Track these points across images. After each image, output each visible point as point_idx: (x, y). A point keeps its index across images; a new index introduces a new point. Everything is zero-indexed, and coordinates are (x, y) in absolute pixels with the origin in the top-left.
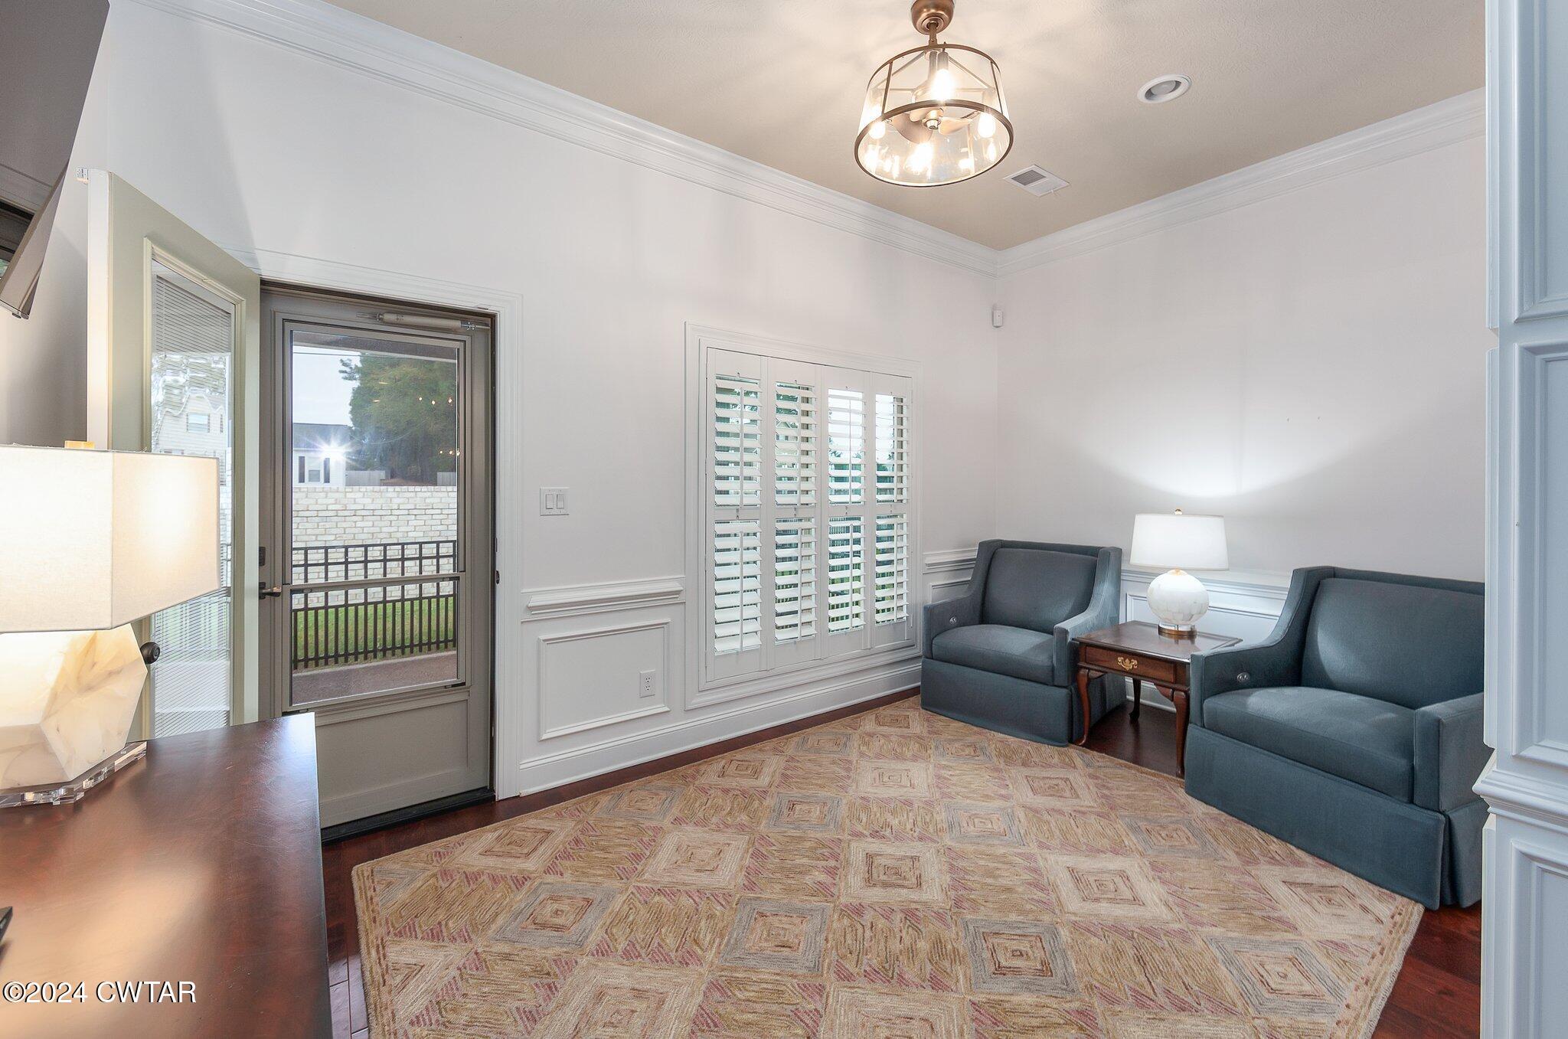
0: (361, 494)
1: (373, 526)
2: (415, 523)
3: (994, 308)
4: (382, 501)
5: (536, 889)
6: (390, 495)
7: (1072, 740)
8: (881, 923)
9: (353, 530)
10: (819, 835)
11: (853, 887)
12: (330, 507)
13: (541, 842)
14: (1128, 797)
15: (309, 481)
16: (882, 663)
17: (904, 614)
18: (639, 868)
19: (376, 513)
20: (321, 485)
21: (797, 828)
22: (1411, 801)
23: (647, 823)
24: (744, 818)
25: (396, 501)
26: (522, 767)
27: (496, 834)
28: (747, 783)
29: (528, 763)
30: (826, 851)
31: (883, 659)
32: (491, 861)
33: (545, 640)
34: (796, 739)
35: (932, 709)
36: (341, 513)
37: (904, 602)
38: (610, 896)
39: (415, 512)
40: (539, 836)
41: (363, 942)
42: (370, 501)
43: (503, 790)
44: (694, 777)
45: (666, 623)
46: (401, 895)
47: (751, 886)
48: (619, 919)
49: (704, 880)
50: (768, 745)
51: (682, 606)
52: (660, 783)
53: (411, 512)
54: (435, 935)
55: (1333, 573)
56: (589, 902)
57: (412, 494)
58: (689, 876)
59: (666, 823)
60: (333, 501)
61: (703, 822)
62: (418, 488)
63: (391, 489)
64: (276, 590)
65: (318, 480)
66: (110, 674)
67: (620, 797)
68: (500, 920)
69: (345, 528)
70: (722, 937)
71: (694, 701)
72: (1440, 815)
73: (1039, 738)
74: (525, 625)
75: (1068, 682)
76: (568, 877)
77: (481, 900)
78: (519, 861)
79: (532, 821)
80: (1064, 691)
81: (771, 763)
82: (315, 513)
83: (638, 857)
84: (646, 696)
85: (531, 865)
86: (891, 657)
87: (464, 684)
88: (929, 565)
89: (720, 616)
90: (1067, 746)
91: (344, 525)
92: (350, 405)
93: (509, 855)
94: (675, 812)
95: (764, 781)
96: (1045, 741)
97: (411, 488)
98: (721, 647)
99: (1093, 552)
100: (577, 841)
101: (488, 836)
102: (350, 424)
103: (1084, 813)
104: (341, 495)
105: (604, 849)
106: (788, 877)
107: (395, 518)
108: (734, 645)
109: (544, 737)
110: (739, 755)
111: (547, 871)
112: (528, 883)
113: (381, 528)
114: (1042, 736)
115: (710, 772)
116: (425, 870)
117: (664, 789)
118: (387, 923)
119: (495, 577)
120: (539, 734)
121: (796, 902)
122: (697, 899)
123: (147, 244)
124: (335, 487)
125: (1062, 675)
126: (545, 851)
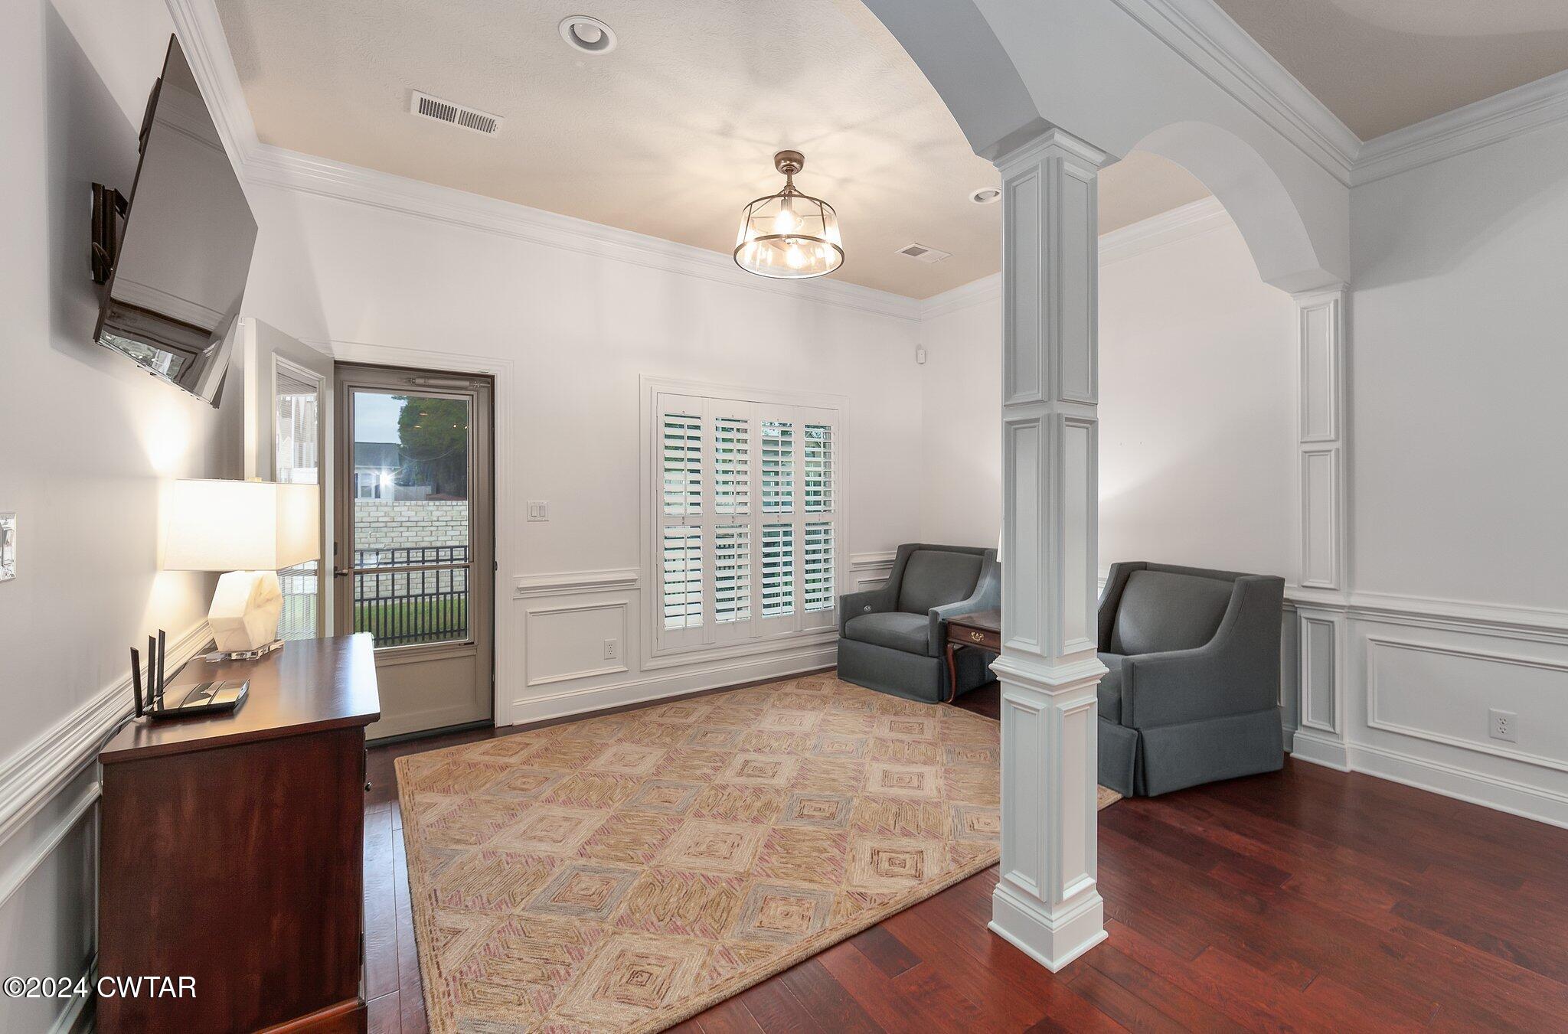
0: (406, 508)
1: (416, 536)
2: (452, 533)
3: (919, 347)
4: (423, 514)
5: (513, 772)
6: (430, 508)
7: (941, 699)
8: (737, 793)
9: (400, 539)
10: (716, 750)
11: (728, 776)
12: (381, 519)
13: (522, 749)
14: (962, 734)
15: (362, 496)
16: (813, 643)
17: (832, 603)
18: (585, 764)
19: (419, 524)
20: (372, 500)
21: (704, 746)
22: (1120, 723)
23: (598, 741)
24: (668, 740)
25: (436, 513)
26: (514, 704)
27: (492, 744)
28: (678, 721)
29: (518, 702)
30: (717, 759)
31: (812, 640)
32: (487, 758)
33: (530, 613)
34: (728, 696)
35: (845, 678)
36: (389, 524)
37: (832, 593)
38: (561, 776)
39: (452, 523)
40: (521, 746)
41: (400, 793)
42: (413, 513)
43: (500, 721)
44: (641, 717)
45: (625, 604)
46: (426, 772)
47: (658, 774)
48: (564, 787)
49: (628, 770)
50: (704, 699)
51: (638, 591)
52: (615, 720)
53: (449, 523)
54: (446, 791)
55: (1144, 566)
56: (547, 779)
57: (450, 508)
58: (618, 768)
59: (612, 741)
60: (383, 514)
61: (638, 742)
62: (454, 503)
63: (431, 503)
64: (345, 571)
65: (370, 496)
66: (268, 600)
67: (583, 726)
68: (488, 785)
69: (393, 538)
70: (628, 796)
71: (647, 665)
72: (1134, 731)
73: (916, 698)
74: (516, 601)
75: (939, 653)
76: (536, 767)
77: (477, 776)
78: (504, 758)
79: (518, 738)
80: (936, 660)
81: (702, 709)
82: (368, 525)
83: (586, 758)
84: (610, 658)
85: (513, 760)
86: (818, 639)
87: (473, 643)
88: (855, 564)
89: (668, 599)
90: (937, 703)
91: (393, 535)
92: (399, 423)
93: (499, 755)
94: (620, 735)
95: (691, 720)
96: (920, 699)
97: (449, 503)
98: (670, 624)
99: (981, 552)
100: (546, 749)
101: (487, 745)
102: (399, 442)
103: (919, 742)
104: (389, 509)
105: (564, 754)
106: (685, 770)
107: (435, 529)
108: (679, 622)
109: (530, 684)
110: (678, 704)
111: (524, 763)
112: (508, 769)
113: (423, 537)
114: (920, 697)
115: (653, 715)
116: (441, 761)
117: (617, 723)
118: (416, 784)
119: (494, 566)
120: (527, 682)
121: (685, 782)
122: (618, 780)
123: (274, 354)
124: (384, 502)
125: (934, 649)
126: (525, 753)
